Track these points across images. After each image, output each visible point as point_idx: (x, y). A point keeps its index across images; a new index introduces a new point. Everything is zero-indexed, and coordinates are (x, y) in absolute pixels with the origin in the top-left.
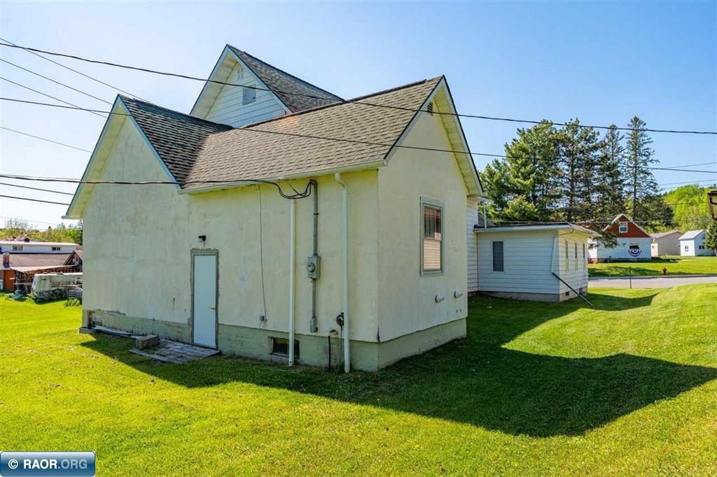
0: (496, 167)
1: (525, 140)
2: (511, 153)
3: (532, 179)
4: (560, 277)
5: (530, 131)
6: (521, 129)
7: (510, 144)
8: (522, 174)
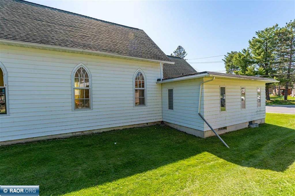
0: (244, 52)
1: (259, 36)
2: (251, 44)
3: (262, 55)
4: (205, 118)
5: (262, 32)
6: (258, 32)
7: (251, 40)
8: (257, 53)
